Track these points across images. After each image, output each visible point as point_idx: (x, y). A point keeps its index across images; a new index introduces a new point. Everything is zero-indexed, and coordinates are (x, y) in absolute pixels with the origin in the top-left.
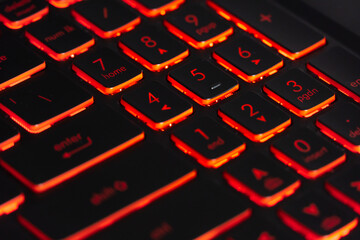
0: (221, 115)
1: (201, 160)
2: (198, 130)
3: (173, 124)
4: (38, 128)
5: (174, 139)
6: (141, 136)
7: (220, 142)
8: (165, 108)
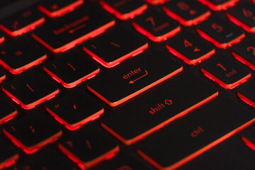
0: (234, 54)
1: (222, 84)
2: (219, 64)
3: (202, 61)
4: (112, 64)
5: (203, 70)
6: (181, 69)
7: (234, 72)
8: (196, 50)
